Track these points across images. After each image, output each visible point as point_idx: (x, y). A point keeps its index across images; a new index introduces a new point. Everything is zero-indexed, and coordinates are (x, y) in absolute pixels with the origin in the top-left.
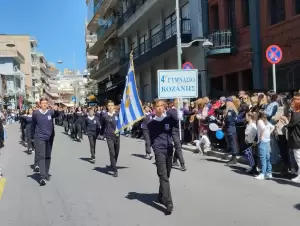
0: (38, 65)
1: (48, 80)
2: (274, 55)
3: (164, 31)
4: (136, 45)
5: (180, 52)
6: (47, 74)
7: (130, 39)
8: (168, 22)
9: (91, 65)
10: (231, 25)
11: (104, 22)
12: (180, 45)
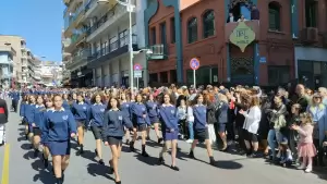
0: (26, 57)
1: (33, 68)
2: (194, 64)
3: (119, 42)
4: (99, 49)
5: (132, 57)
6: (32, 63)
7: (95, 44)
8: (122, 35)
9: (65, 59)
10: (163, 41)
11: (77, 32)
12: (132, 53)
